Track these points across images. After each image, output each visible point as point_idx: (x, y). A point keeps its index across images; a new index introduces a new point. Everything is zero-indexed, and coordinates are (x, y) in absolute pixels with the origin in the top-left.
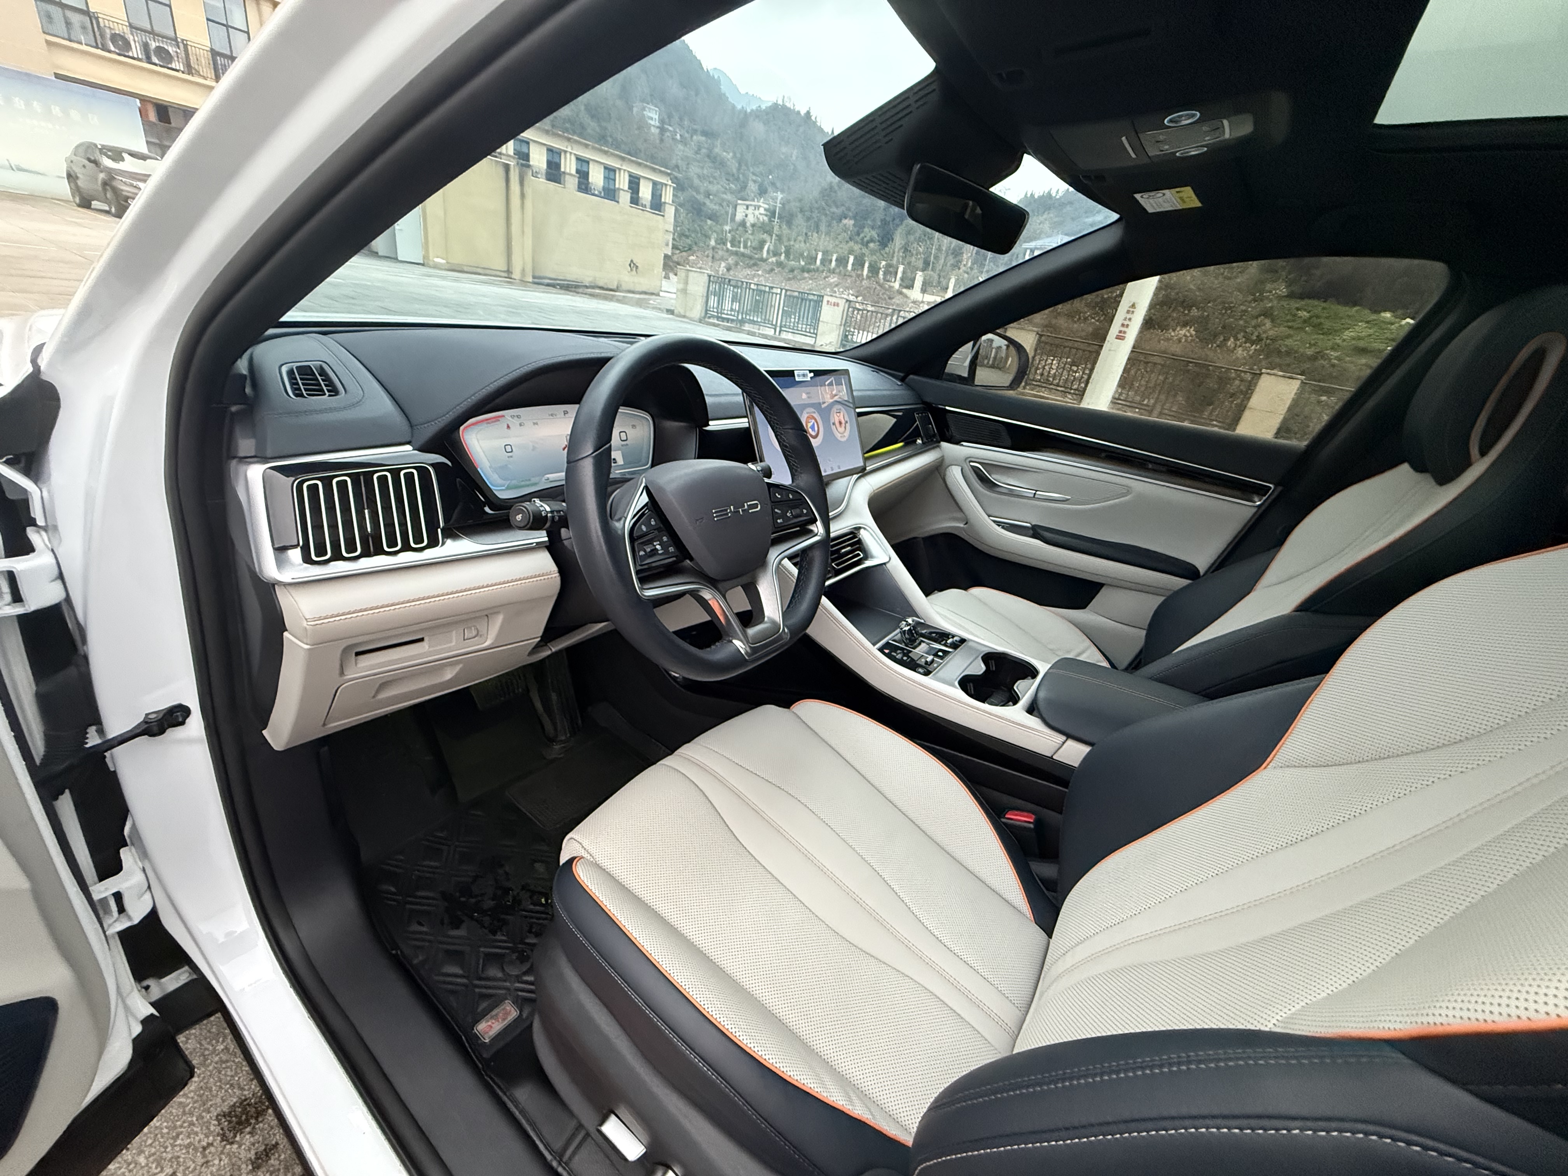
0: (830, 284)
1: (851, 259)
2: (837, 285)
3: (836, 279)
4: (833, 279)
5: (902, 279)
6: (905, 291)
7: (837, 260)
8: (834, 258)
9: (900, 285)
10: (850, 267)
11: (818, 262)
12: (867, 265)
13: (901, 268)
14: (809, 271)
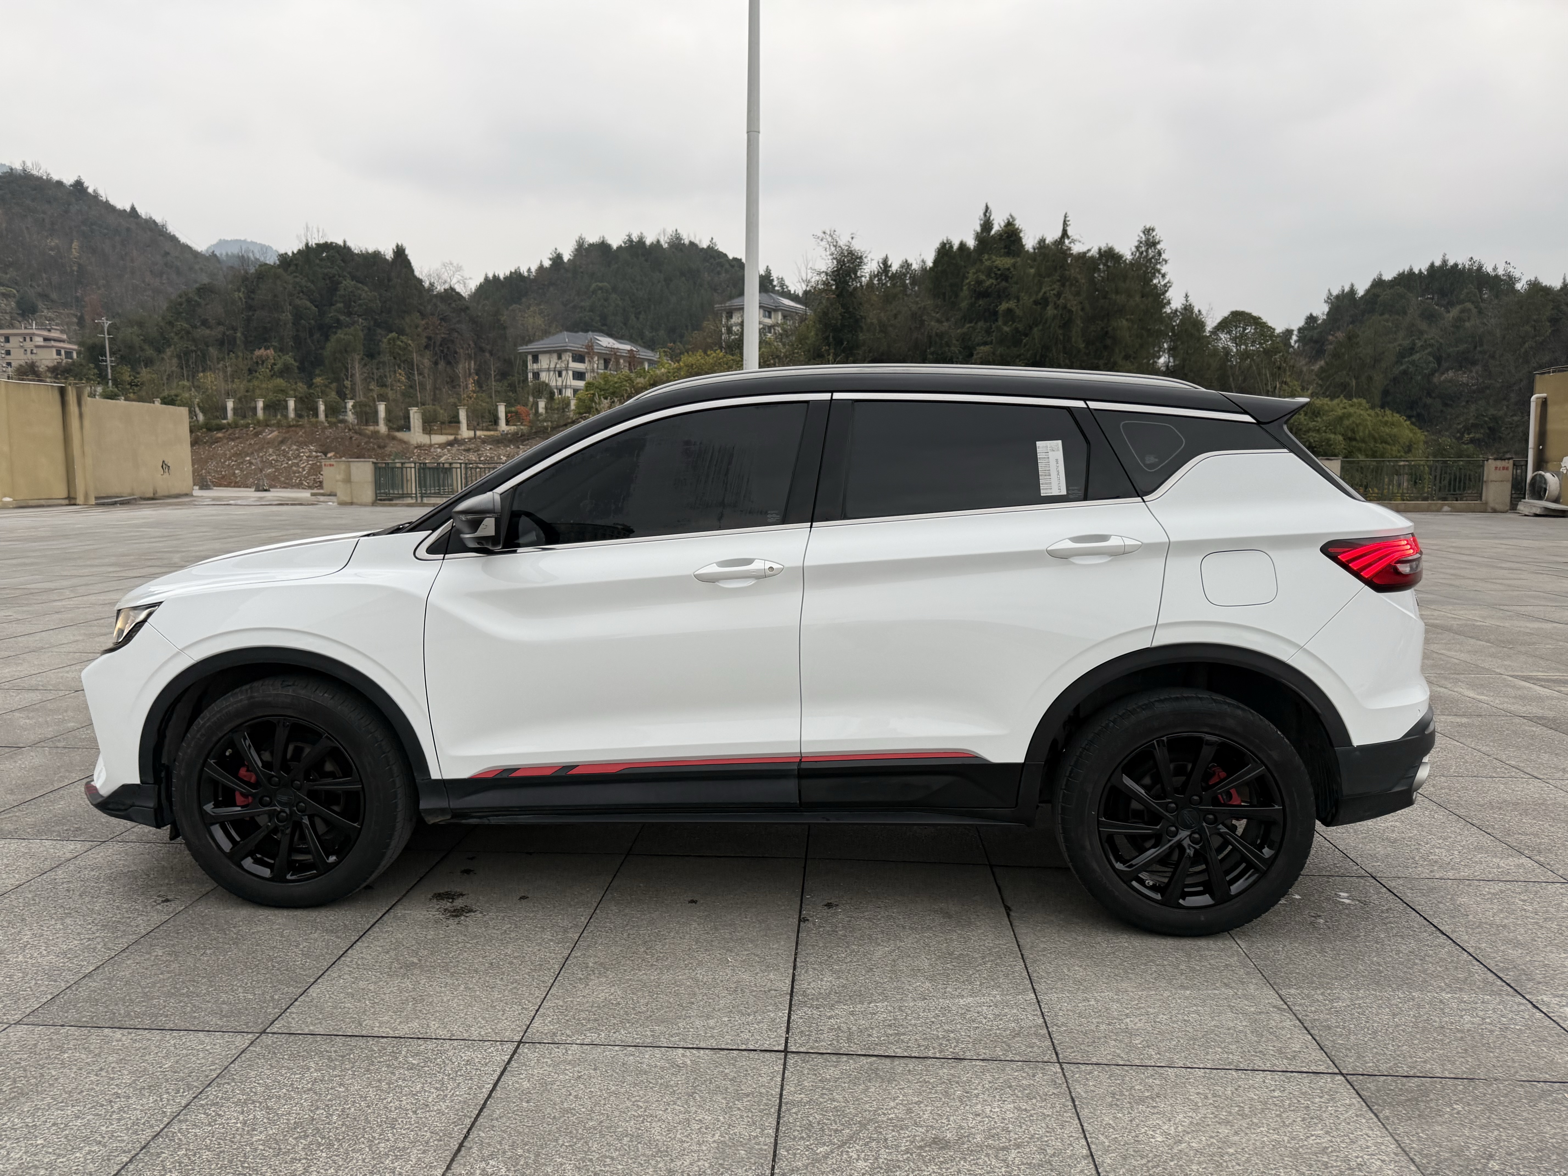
0: (270, 443)
1: (291, 404)
2: (282, 442)
3: (276, 433)
4: (272, 434)
5: (389, 420)
6: (399, 435)
7: (266, 408)
8: (260, 404)
9: (390, 429)
10: (292, 414)
11: (230, 413)
12: (322, 407)
13: (382, 408)
14: (220, 428)
